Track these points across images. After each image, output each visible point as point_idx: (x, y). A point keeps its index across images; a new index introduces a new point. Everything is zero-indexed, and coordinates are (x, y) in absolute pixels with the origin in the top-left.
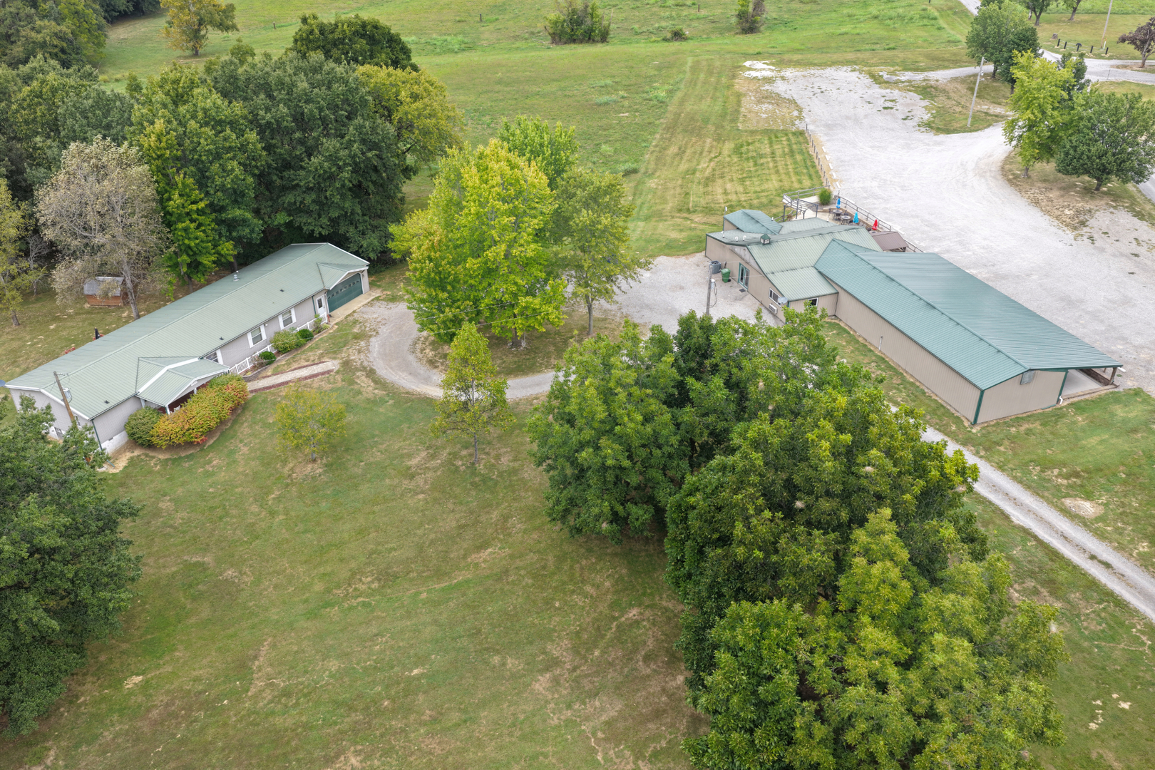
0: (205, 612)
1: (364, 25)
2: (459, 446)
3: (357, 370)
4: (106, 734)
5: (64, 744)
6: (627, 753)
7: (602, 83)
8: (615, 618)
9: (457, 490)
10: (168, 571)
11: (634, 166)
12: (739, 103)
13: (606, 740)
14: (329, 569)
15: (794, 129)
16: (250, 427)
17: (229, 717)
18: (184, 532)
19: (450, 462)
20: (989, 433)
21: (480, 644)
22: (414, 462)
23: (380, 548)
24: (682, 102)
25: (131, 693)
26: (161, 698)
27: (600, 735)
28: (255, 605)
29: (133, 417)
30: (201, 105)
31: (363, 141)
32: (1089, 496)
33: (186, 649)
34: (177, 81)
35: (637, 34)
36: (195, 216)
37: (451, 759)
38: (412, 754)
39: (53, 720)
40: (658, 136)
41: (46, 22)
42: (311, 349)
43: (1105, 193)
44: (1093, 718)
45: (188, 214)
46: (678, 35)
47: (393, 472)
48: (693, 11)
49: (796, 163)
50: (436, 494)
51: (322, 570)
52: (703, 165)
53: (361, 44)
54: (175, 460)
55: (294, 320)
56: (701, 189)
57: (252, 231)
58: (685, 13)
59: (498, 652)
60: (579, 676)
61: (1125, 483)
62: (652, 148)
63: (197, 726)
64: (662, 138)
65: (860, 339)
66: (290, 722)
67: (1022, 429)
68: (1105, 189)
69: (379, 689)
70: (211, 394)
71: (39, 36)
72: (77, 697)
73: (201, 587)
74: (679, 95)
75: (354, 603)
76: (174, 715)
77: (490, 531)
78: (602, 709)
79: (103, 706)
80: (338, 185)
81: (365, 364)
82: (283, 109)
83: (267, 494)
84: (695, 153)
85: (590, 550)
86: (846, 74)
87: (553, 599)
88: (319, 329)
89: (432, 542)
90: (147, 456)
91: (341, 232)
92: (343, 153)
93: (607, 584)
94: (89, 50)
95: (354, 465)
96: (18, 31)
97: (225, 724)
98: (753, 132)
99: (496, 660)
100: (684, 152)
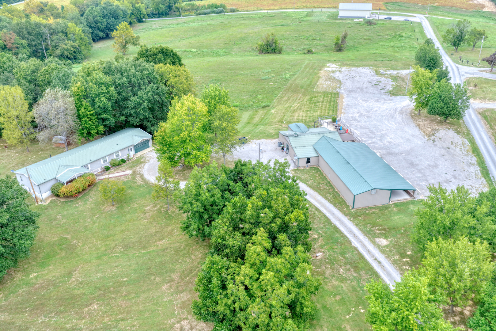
0: (63, 254)
1: (163, 49)
2: (164, 204)
3: (137, 174)
4: (20, 291)
5: (6, 293)
6: (186, 312)
7: (267, 71)
8: (198, 267)
9: (159, 219)
10: (54, 239)
11: (269, 104)
12: (318, 80)
13: (180, 307)
14: (108, 243)
15: (335, 92)
16: (95, 192)
17: (60, 289)
18: (63, 227)
19: (160, 209)
20: (358, 212)
21: (149, 272)
22: (147, 208)
23: (127, 237)
24: (296, 79)
25: (32, 279)
26: (40, 281)
27: (179, 305)
28: (81, 254)
29: (53, 186)
30: (95, 77)
31: (153, 92)
32: (386, 238)
33: (53, 266)
34: (89, 68)
35: (294, 50)
36: (89, 116)
37: (127, 309)
38: (115, 306)
39: (4, 285)
40: (281, 93)
41: (69, 42)
42: (124, 166)
43: (448, 123)
44: (349, 314)
45: (87, 115)
46: (310, 52)
47: (139, 211)
48: (319, 42)
49: (330, 105)
50: (152, 220)
51: (106, 243)
52: (295, 105)
53: (160, 56)
54: (66, 202)
55: (120, 155)
56: (291, 114)
57: (110, 123)
58: (315, 43)
59: (154, 275)
60: (179, 286)
61: (402, 234)
62: (277, 97)
63: (49, 291)
64: (283, 93)
65: (324, 174)
66: (79, 292)
67: (371, 211)
68: (449, 121)
69: (111, 284)
70: (82, 179)
71: (66, 47)
72: (14, 278)
73: (64, 246)
74: (296, 76)
75: (113, 255)
76: (43, 287)
77: (166, 234)
78: (183, 297)
79: (22, 282)
80: (142, 107)
81: (141, 172)
82: (125, 79)
83: (94, 216)
84: (293, 100)
85: (197, 243)
86: (366, 70)
87: (179, 259)
88: (129, 159)
89: (145, 236)
90: (57, 199)
91: (144, 124)
92: (145, 96)
93: (200, 255)
94: (85, 52)
95: (127, 208)
96: (59, 45)
97: (58, 291)
98: (319, 93)
99: (153, 278)
100: (289, 99)
